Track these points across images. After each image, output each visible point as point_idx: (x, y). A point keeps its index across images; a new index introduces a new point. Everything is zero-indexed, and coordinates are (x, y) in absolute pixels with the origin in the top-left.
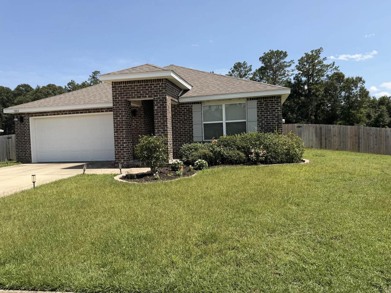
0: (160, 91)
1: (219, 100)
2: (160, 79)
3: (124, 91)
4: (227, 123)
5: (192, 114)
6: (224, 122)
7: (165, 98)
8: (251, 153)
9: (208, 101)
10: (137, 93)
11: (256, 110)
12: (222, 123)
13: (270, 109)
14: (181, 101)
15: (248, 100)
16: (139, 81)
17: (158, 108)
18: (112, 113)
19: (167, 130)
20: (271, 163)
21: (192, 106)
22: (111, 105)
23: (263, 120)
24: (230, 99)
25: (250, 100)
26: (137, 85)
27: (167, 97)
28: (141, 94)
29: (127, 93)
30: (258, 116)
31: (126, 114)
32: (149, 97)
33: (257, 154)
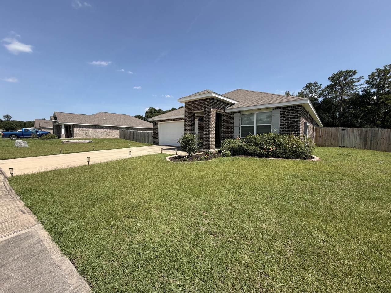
0: (208, 106)
1: (252, 110)
2: (208, 98)
3: (190, 107)
4: (257, 126)
5: (234, 120)
6: (255, 125)
7: (210, 110)
8: (264, 149)
9: (245, 111)
10: (196, 107)
11: (279, 117)
12: (254, 126)
13: (290, 116)
14: (227, 111)
15: (273, 109)
16: (197, 101)
17: (206, 116)
18: (184, 120)
19: (210, 130)
20: (279, 157)
21: (234, 115)
22: (183, 116)
23: (284, 124)
24: (260, 109)
25: (275, 109)
26: (196, 103)
27: (212, 109)
28: (198, 109)
29: (191, 108)
30: (280, 121)
31: (190, 120)
32: (202, 110)
33: (268, 150)
